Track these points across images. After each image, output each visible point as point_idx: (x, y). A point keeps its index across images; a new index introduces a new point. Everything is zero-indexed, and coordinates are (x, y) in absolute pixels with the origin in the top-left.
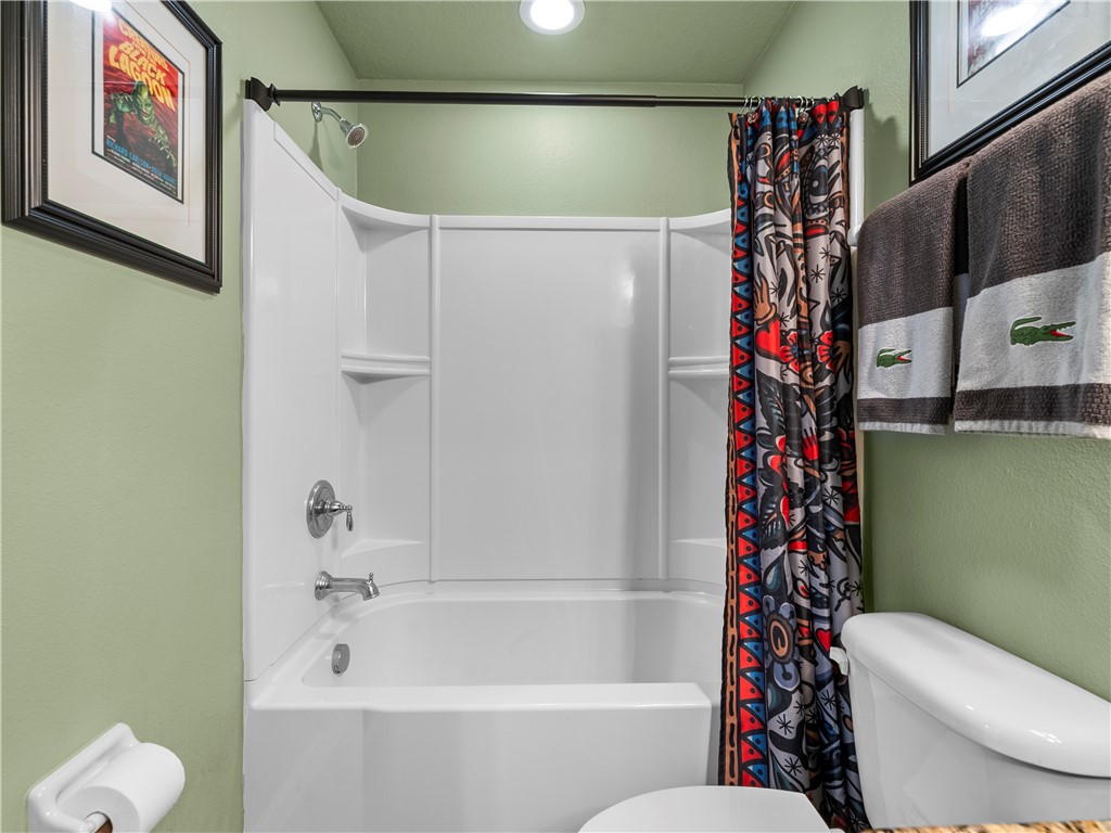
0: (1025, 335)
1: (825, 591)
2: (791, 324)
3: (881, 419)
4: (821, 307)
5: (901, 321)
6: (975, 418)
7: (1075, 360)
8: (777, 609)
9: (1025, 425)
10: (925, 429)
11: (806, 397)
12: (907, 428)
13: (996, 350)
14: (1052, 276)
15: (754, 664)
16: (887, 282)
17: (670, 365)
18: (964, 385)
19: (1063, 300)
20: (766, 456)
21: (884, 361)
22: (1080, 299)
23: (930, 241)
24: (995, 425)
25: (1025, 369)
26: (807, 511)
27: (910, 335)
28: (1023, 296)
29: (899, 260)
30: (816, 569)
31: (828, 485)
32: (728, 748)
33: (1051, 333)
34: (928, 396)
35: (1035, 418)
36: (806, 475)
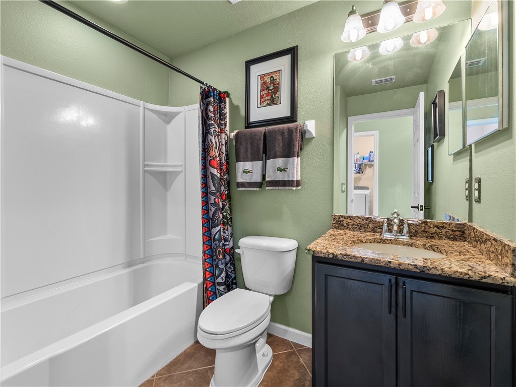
0: (279, 170)
1: (227, 237)
2: (218, 159)
3: (245, 187)
4: (224, 155)
5: (250, 162)
6: (270, 186)
7: (288, 176)
8: (219, 244)
9: (280, 188)
10: (258, 189)
11: (222, 181)
12: (253, 189)
13: (274, 172)
14: (285, 159)
15: (209, 265)
16: (246, 151)
17: (145, 166)
18: (267, 179)
19: (286, 164)
20: (215, 199)
21: (245, 172)
22: (289, 165)
23: (258, 145)
24: (274, 188)
25: (280, 176)
26: (223, 215)
27: (253, 166)
28: (279, 162)
29: (249, 147)
30: (225, 231)
31: (227, 206)
32: (205, 295)
33: (284, 170)
34: (258, 181)
35: (282, 186)
36: (223, 204)
